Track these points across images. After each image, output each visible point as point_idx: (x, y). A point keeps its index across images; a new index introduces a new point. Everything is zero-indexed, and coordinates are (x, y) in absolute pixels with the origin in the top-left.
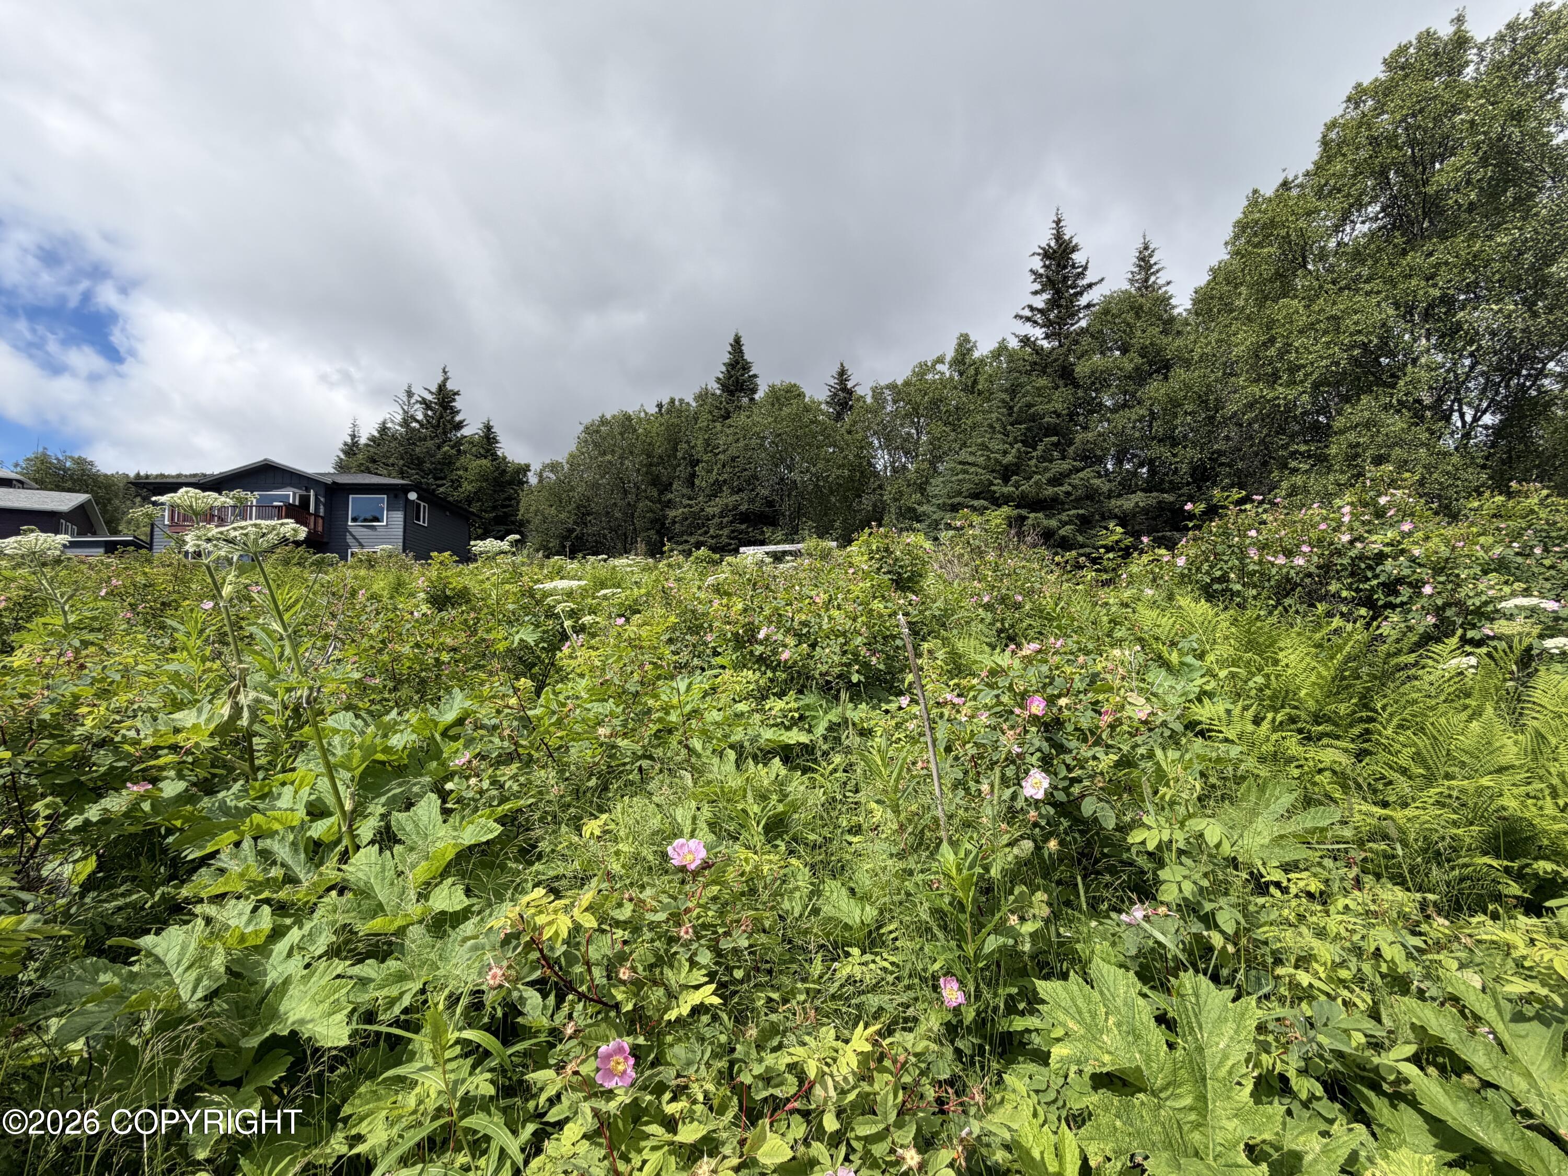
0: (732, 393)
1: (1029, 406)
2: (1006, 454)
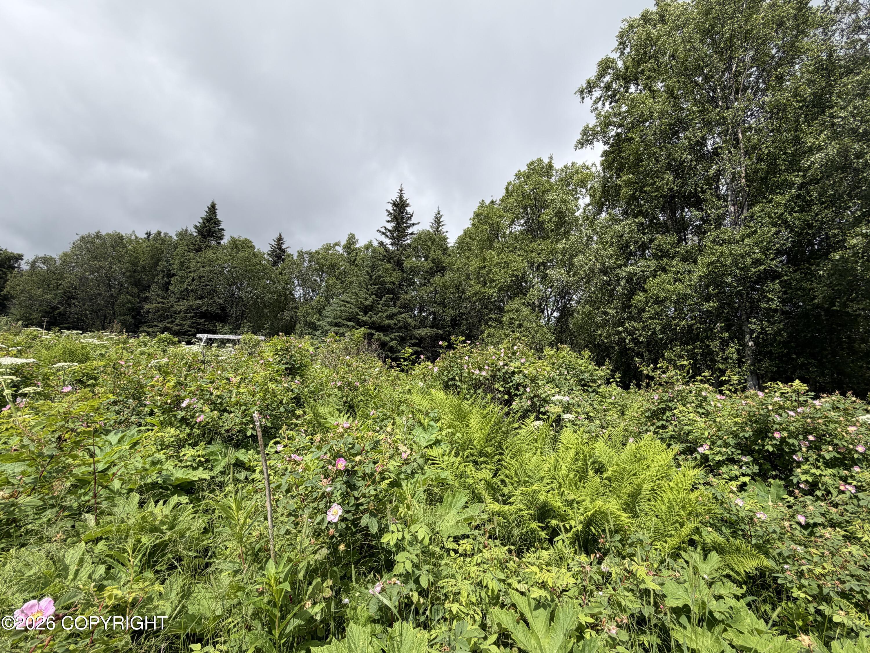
0: (205, 237)
1: (380, 277)
2: (366, 300)
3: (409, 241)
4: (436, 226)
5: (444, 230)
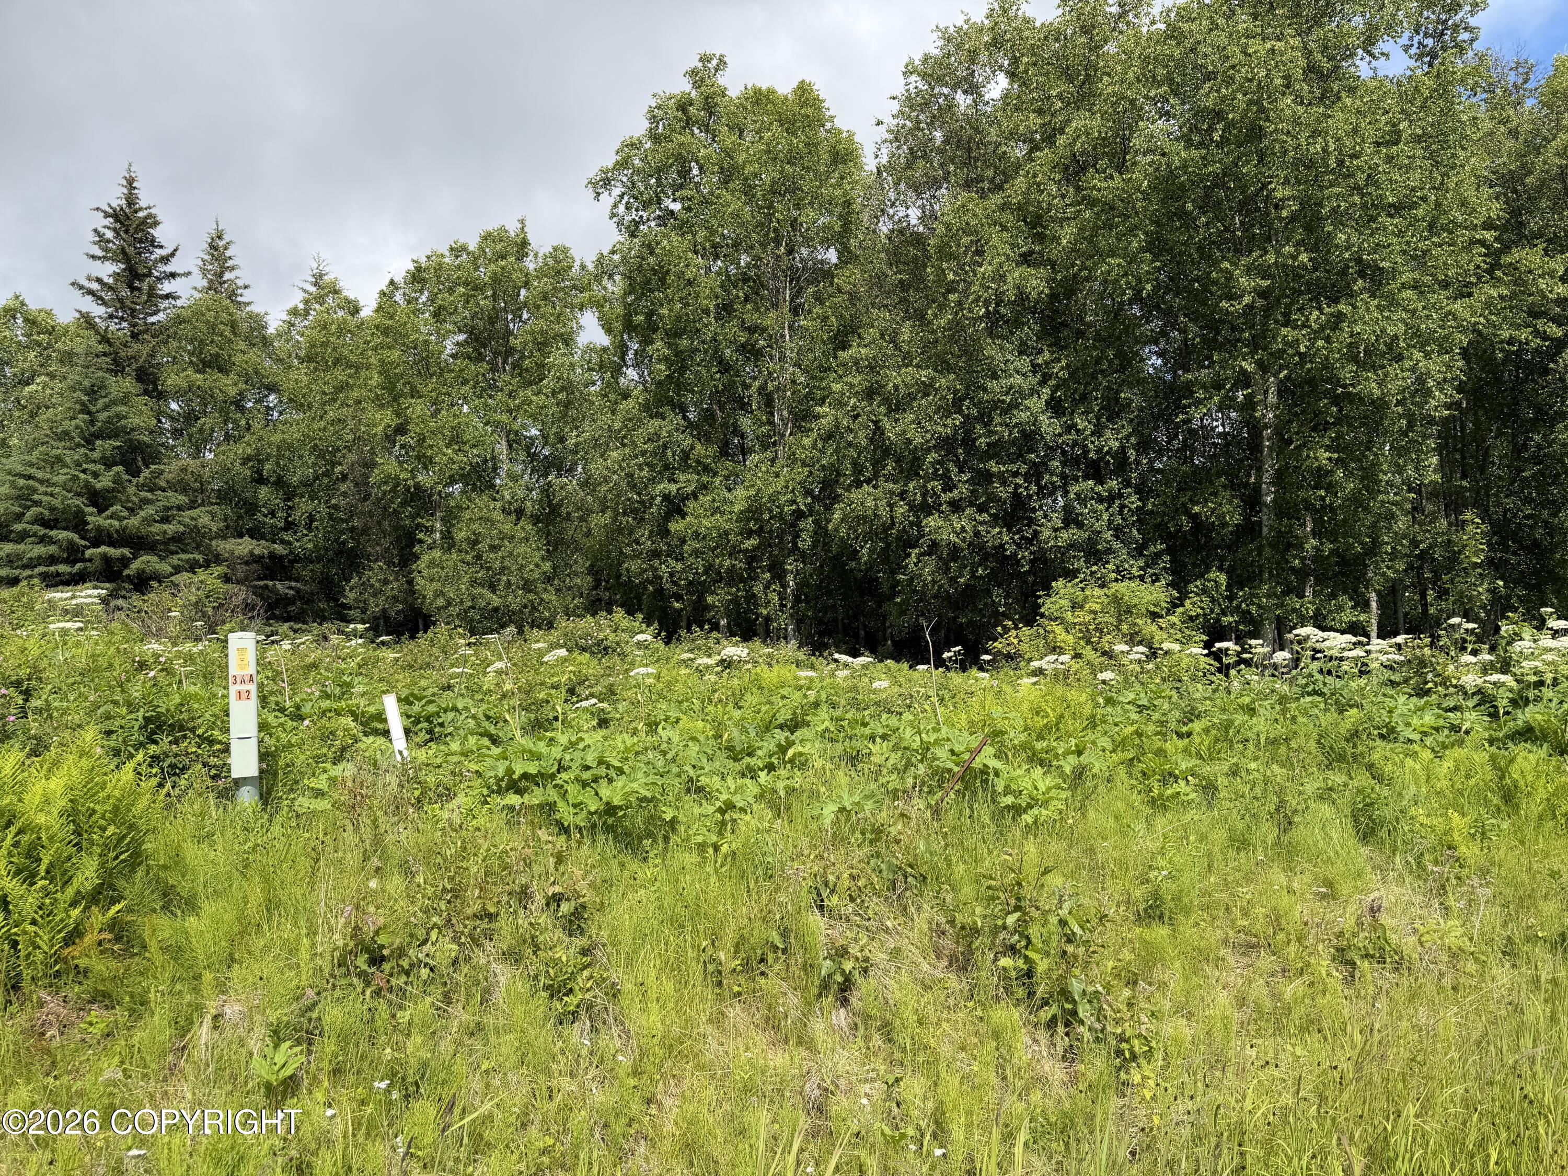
2: (96, 475)
3: (161, 316)
4: (216, 267)
5: (240, 283)
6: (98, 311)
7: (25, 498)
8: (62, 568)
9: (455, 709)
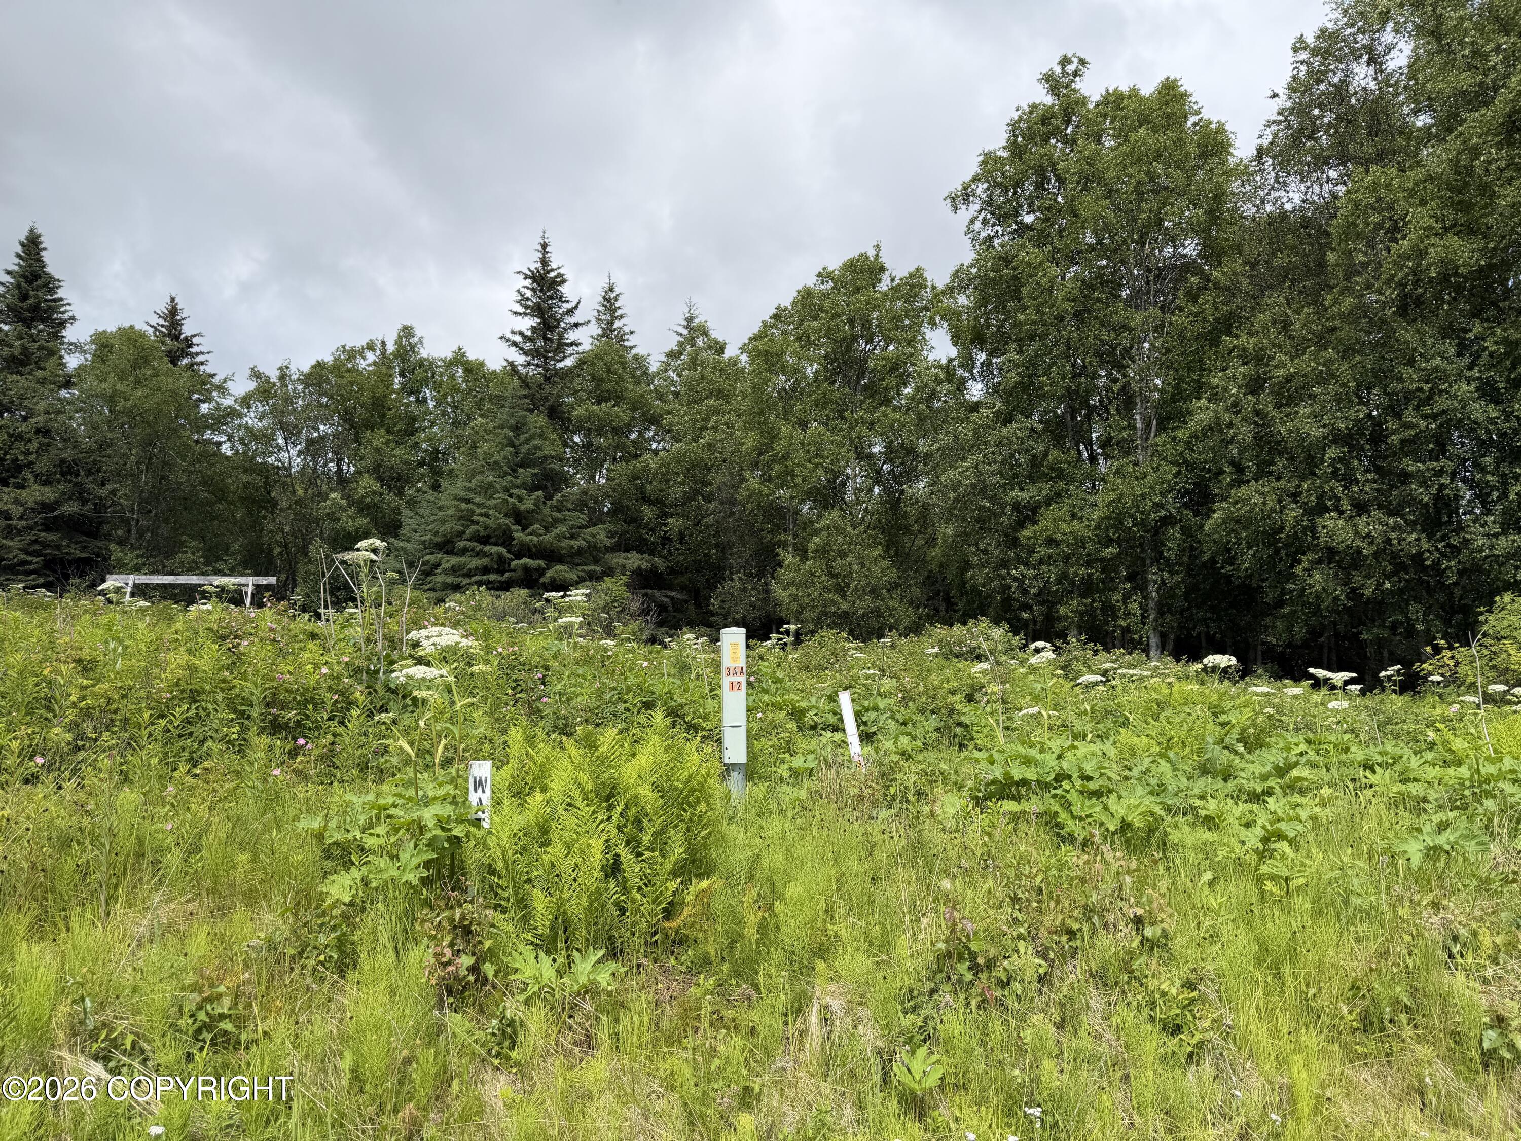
2: (520, 499)
4: (608, 317)
6: (520, 359)
7: (467, 518)
8: (492, 577)
9: (876, 708)
